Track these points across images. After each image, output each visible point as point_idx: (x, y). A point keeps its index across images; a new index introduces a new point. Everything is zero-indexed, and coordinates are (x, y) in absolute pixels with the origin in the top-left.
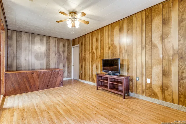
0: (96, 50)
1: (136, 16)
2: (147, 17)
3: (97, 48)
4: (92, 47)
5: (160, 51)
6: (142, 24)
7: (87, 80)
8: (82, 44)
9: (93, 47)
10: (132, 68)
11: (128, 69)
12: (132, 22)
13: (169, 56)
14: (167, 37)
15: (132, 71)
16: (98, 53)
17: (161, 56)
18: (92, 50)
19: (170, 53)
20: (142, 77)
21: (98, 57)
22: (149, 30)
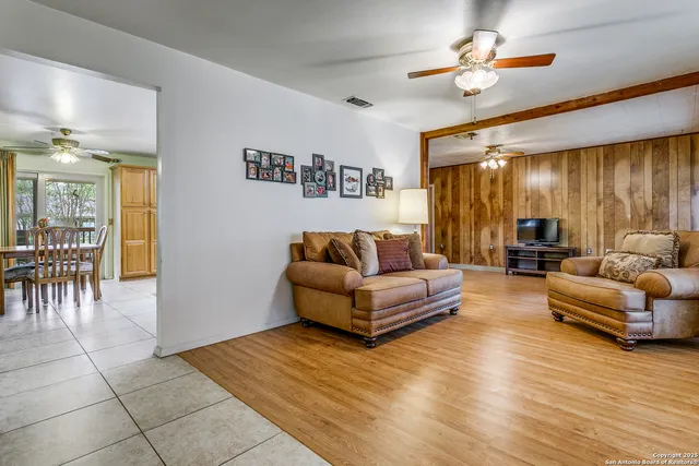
0: (491, 201)
1: (586, 152)
2: (606, 157)
3: (492, 196)
4: (478, 194)
5: (628, 209)
6: (598, 167)
7: (462, 259)
8: (444, 185)
9: (482, 193)
10: (579, 234)
11: (570, 237)
12: (579, 159)
13: (639, 216)
14: (638, 190)
15: (579, 240)
16: (496, 206)
17: (629, 216)
18: (478, 199)
19: (642, 213)
20: (598, 247)
21: (497, 214)
22: (610, 177)
